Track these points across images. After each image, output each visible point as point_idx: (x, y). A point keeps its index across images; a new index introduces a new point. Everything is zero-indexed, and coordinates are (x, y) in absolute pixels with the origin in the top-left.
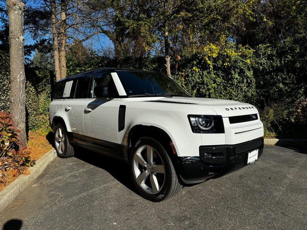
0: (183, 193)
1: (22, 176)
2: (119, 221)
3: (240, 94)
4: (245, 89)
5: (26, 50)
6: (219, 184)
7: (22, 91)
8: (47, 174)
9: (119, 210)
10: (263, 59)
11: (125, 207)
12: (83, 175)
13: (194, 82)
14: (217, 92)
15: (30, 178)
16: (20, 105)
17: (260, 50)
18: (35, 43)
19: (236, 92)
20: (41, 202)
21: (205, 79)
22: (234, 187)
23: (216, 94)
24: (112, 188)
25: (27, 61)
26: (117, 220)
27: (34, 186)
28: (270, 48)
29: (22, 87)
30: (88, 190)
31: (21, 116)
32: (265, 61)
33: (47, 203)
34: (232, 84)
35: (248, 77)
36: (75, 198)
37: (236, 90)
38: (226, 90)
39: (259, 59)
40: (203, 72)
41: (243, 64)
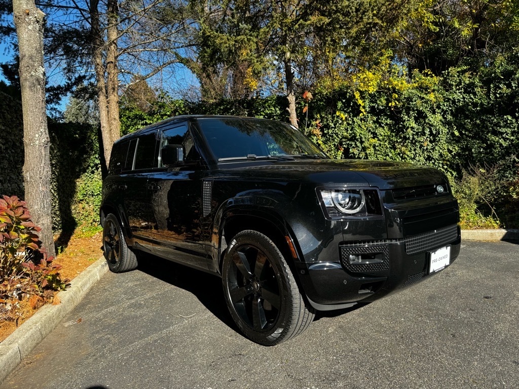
0: (331, 330)
1: (46, 308)
2: (217, 385)
3: (420, 155)
4: (428, 145)
5: (51, 94)
6: (394, 311)
7: (43, 162)
8: (89, 303)
9: (216, 364)
10: (457, 92)
11: (227, 358)
12: (152, 303)
13: (338, 137)
14: (378, 153)
15: (60, 312)
16: (40, 185)
17: (451, 76)
18: (67, 83)
19: (413, 152)
20: (79, 352)
21: (358, 131)
22: (421, 316)
23: (378, 156)
24: (202, 325)
25: (53, 113)
26: (213, 382)
27: (66, 325)
28: (468, 73)
29: (44, 153)
30: (160, 330)
31: (44, 204)
32: (461, 96)
33: (89, 354)
34: (405, 138)
35: (432, 125)
36: (138, 344)
37: (413, 148)
38: (394, 148)
39: (451, 93)
40: (353, 119)
41: (423, 102)
